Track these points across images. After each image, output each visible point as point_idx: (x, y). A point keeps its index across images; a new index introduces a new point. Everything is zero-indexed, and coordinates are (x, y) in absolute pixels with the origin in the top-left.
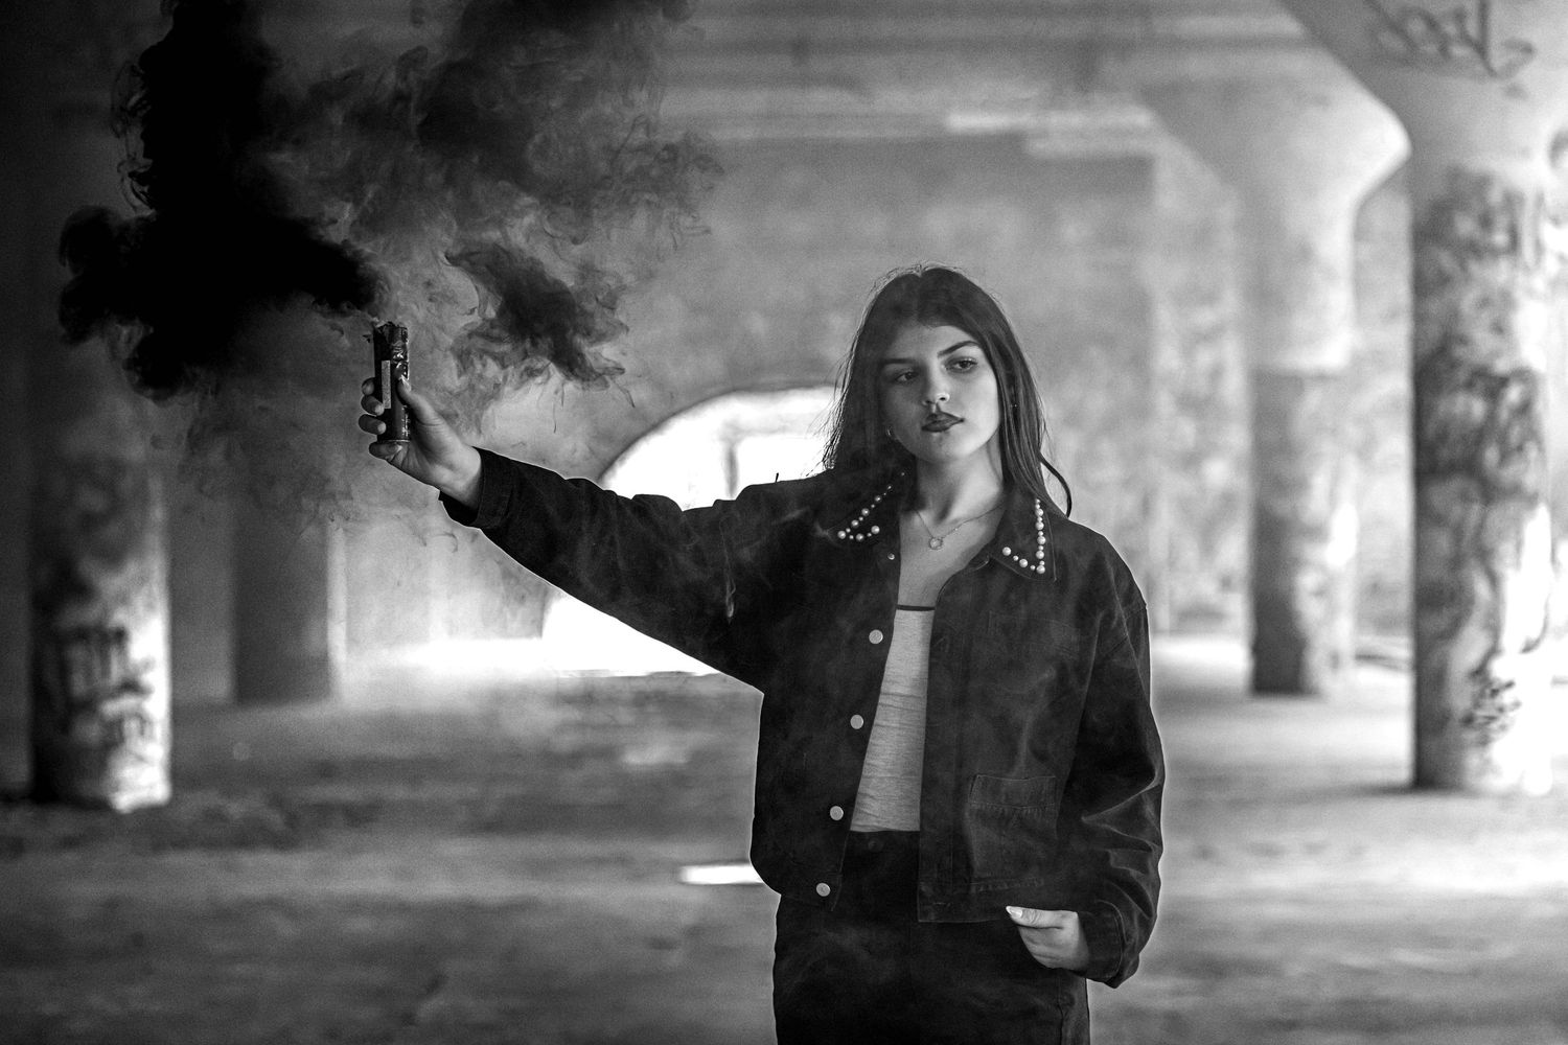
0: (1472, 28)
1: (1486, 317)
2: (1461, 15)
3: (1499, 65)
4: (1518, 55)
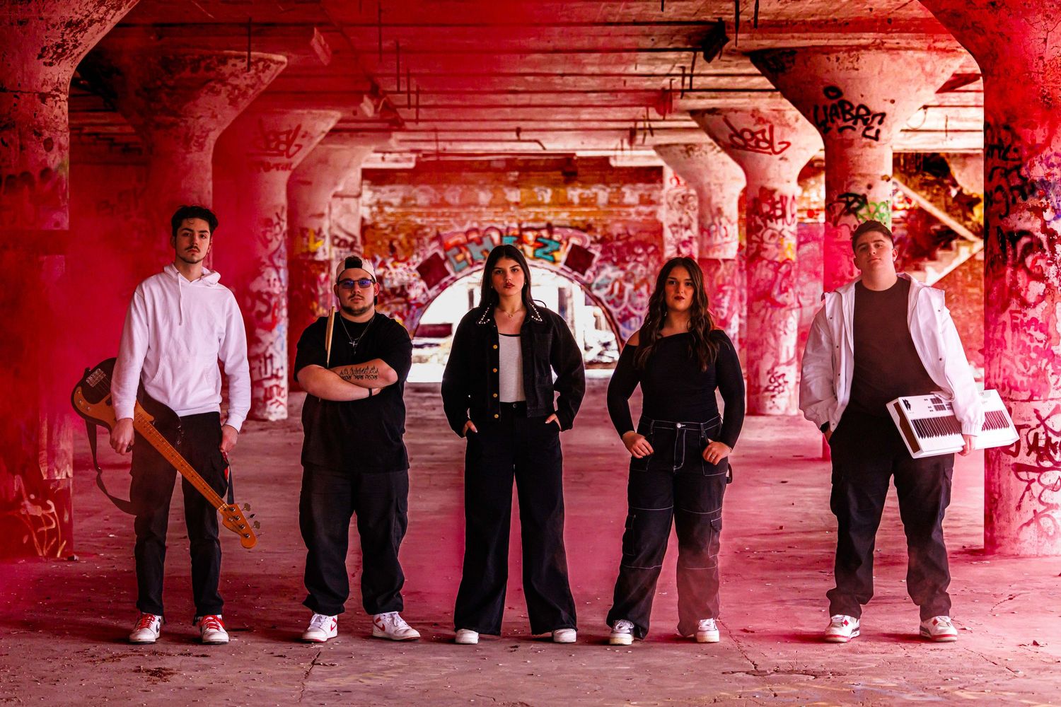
0: (767, 136)
1: (773, 241)
2: (763, 132)
3: (777, 149)
4: (784, 145)
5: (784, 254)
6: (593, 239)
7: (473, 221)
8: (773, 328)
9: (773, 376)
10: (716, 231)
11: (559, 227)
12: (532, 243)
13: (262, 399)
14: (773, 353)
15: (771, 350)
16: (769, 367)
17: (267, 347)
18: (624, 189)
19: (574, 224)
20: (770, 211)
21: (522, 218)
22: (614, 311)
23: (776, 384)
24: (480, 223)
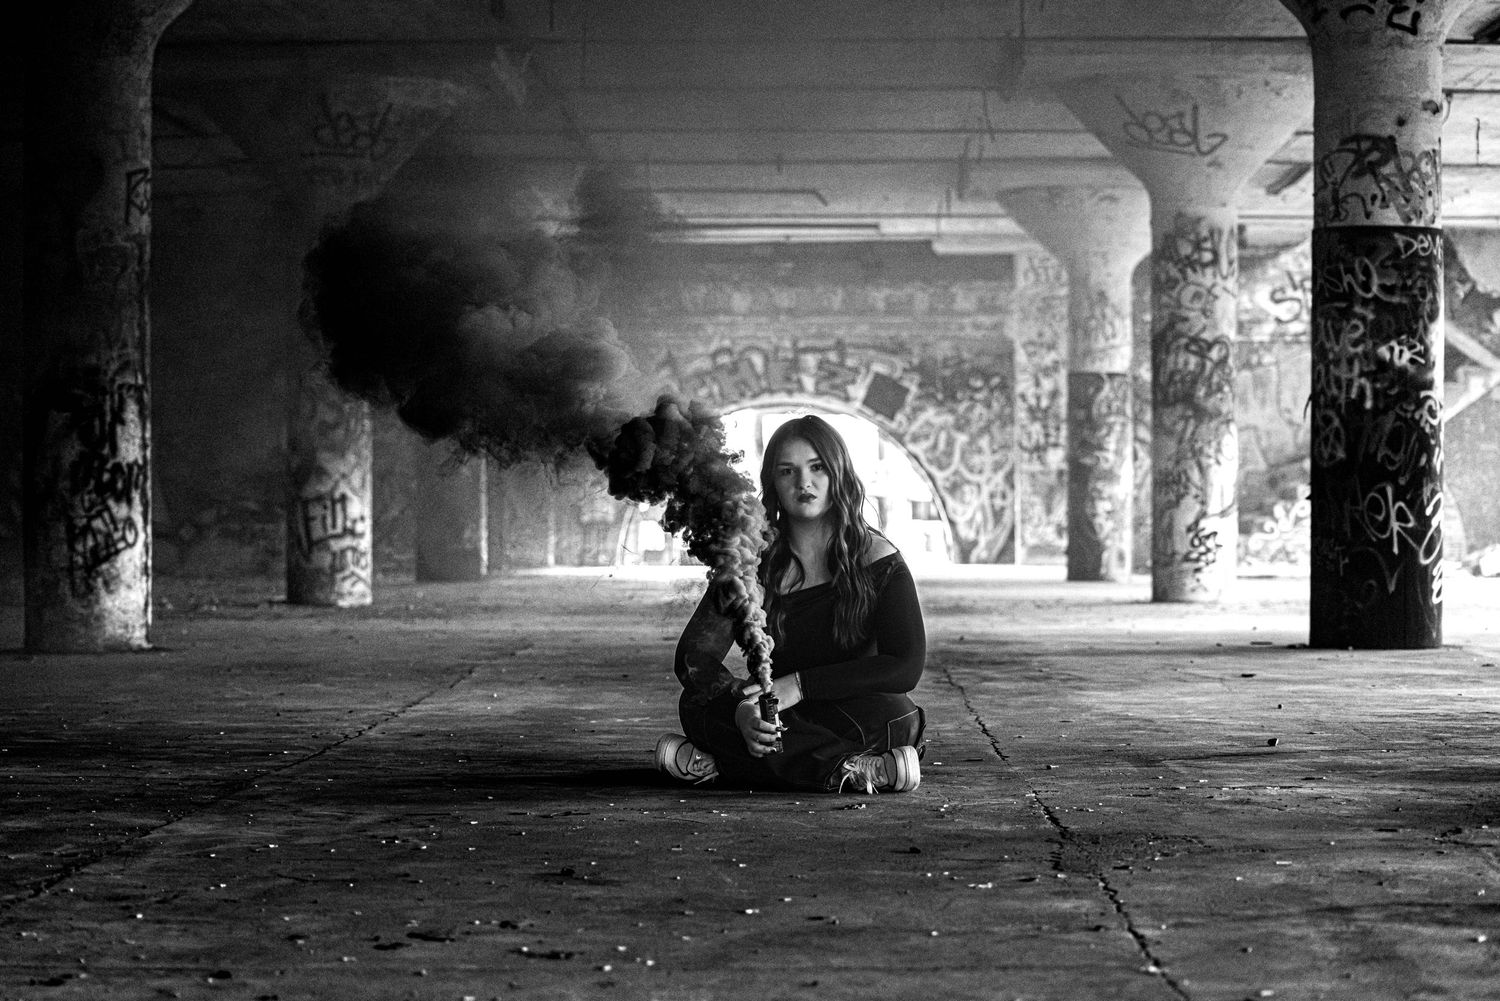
2: (1181, 115)
3: (1205, 148)
4: (1217, 140)
5: (1215, 326)
6: (907, 366)
7: (723, 338)
8: (1197, 454)
9: (1196, 536)
10: (1096, 329)
11: (857, 346)
12: (813, 370)
13: (329, 571)
14: (1196, 497)
15: (1193, 491)
16: (1190, 519)
17: (337, 483)
18: (954, 290)
19: (878, 342)
20: (1193, 253)
21: (798, 333)
22: (939, 475)
23: (1202, 549)
24: (733, 342)
